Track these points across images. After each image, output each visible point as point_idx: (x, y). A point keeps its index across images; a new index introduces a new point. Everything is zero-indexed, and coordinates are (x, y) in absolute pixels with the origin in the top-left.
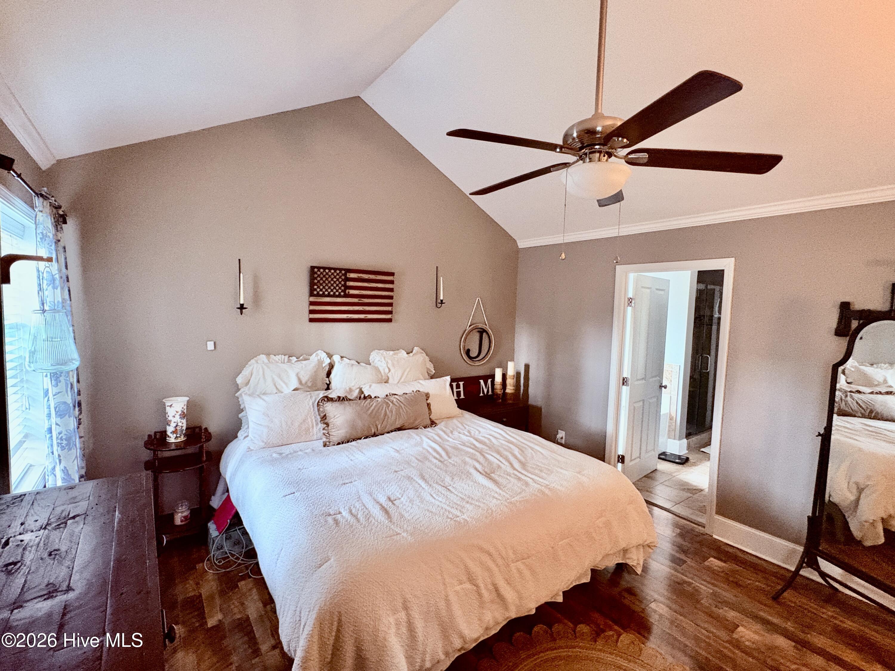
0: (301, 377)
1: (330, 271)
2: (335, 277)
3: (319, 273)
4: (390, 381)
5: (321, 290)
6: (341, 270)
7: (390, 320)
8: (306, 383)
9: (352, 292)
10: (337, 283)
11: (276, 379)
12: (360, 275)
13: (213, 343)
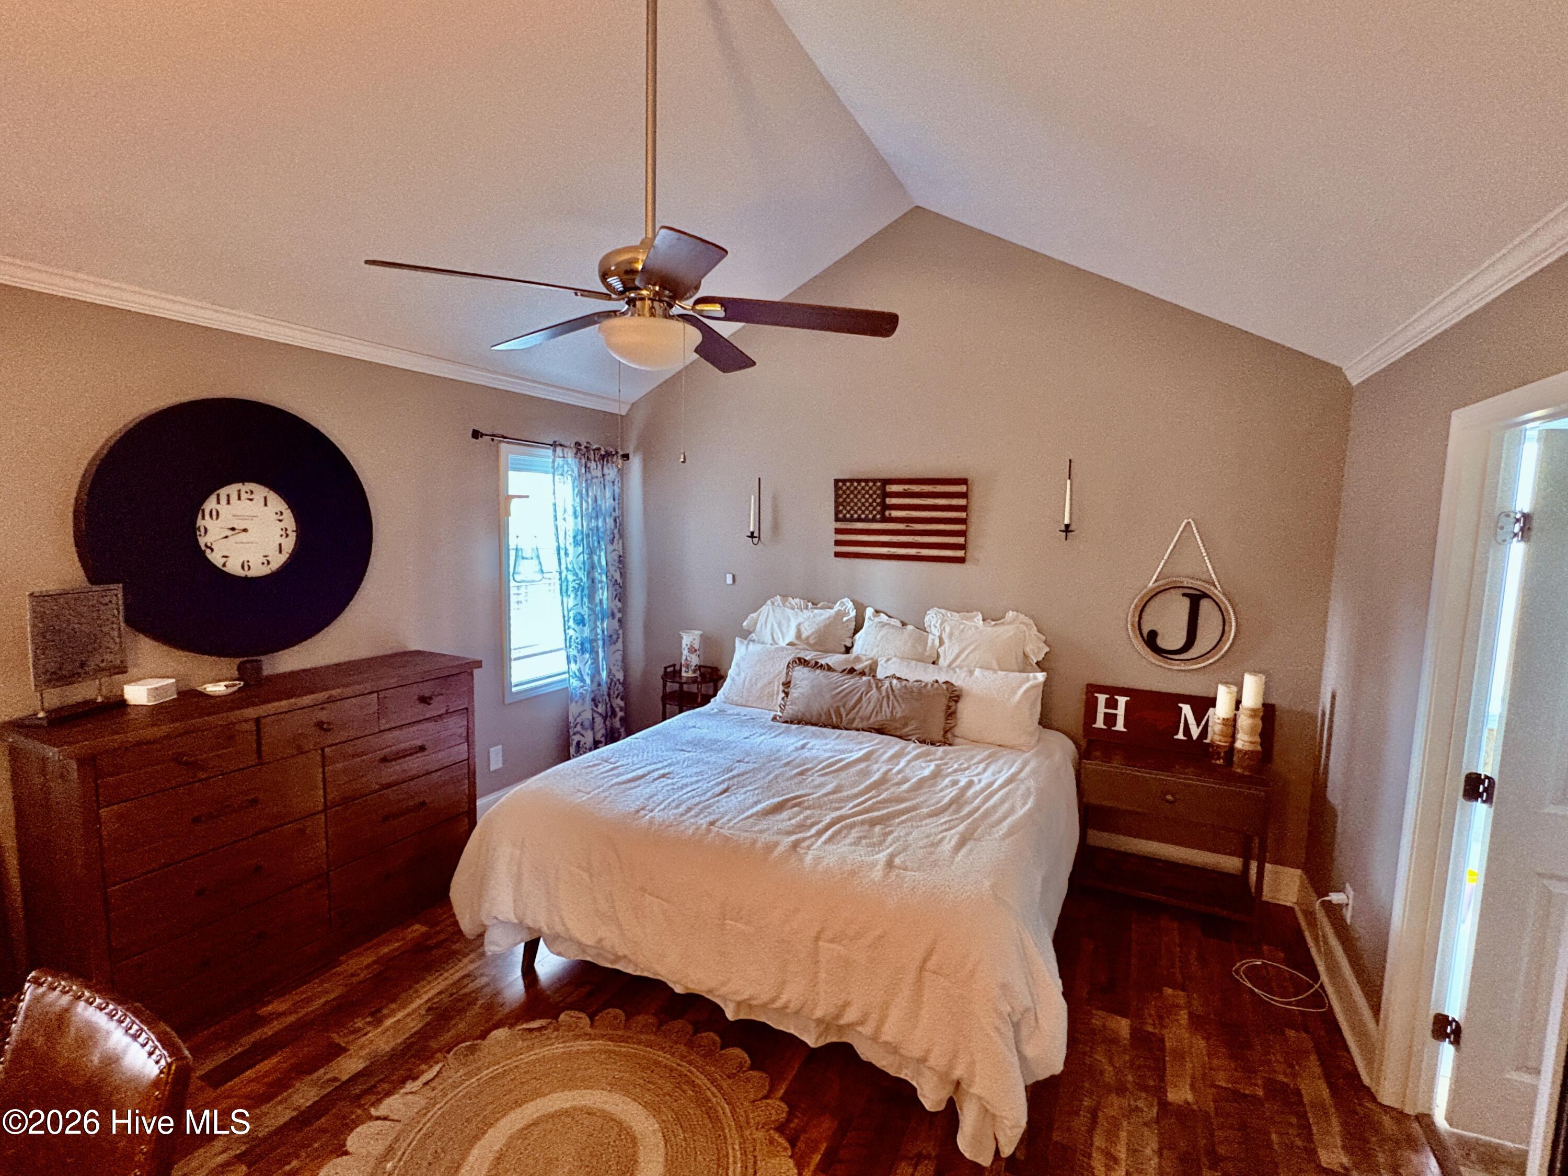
0: (803, 629)
1: (859, 484)
2: (867, 492)
3: (844, 488)
4: (941, 661)
5: (848, 512)
6: (875, 481)
7: (961, 560)
8: (808, 638)
9: (895, 514)
10: (871, 500)
11: (776, 626)
12: (906, 487)
13: (731, 576)
